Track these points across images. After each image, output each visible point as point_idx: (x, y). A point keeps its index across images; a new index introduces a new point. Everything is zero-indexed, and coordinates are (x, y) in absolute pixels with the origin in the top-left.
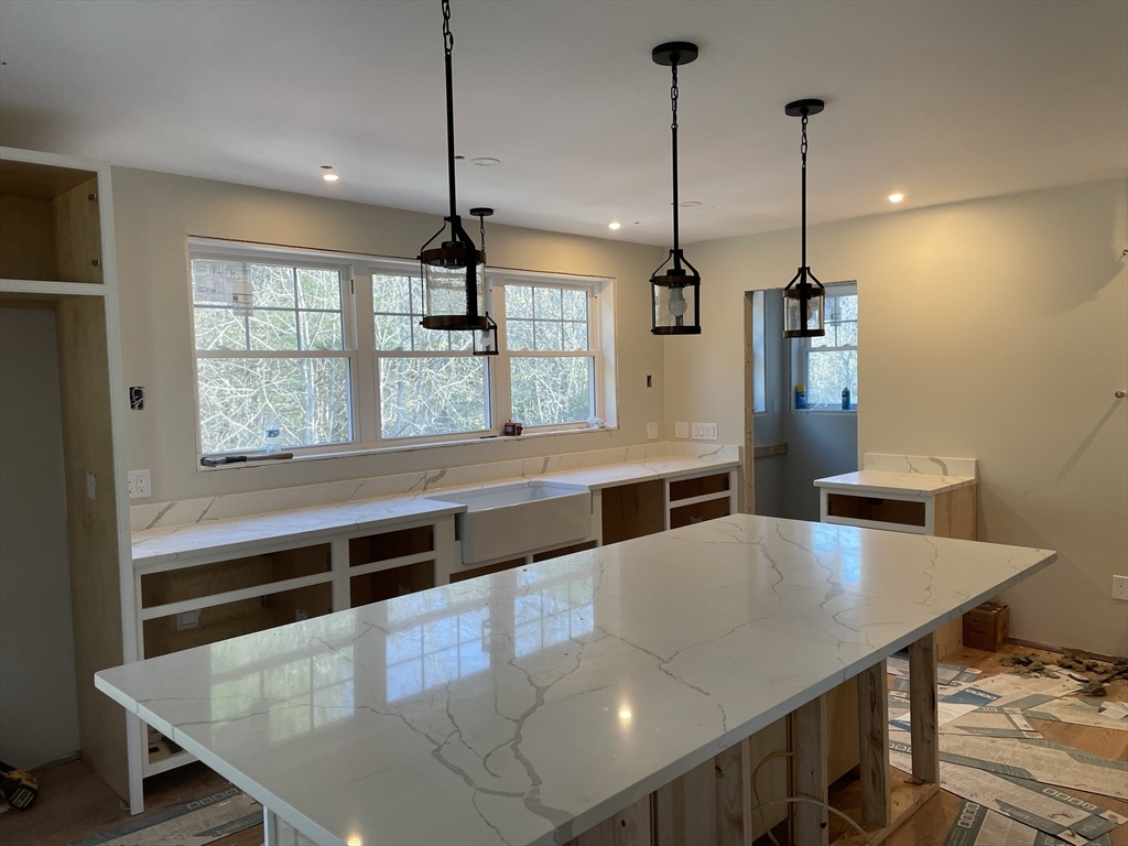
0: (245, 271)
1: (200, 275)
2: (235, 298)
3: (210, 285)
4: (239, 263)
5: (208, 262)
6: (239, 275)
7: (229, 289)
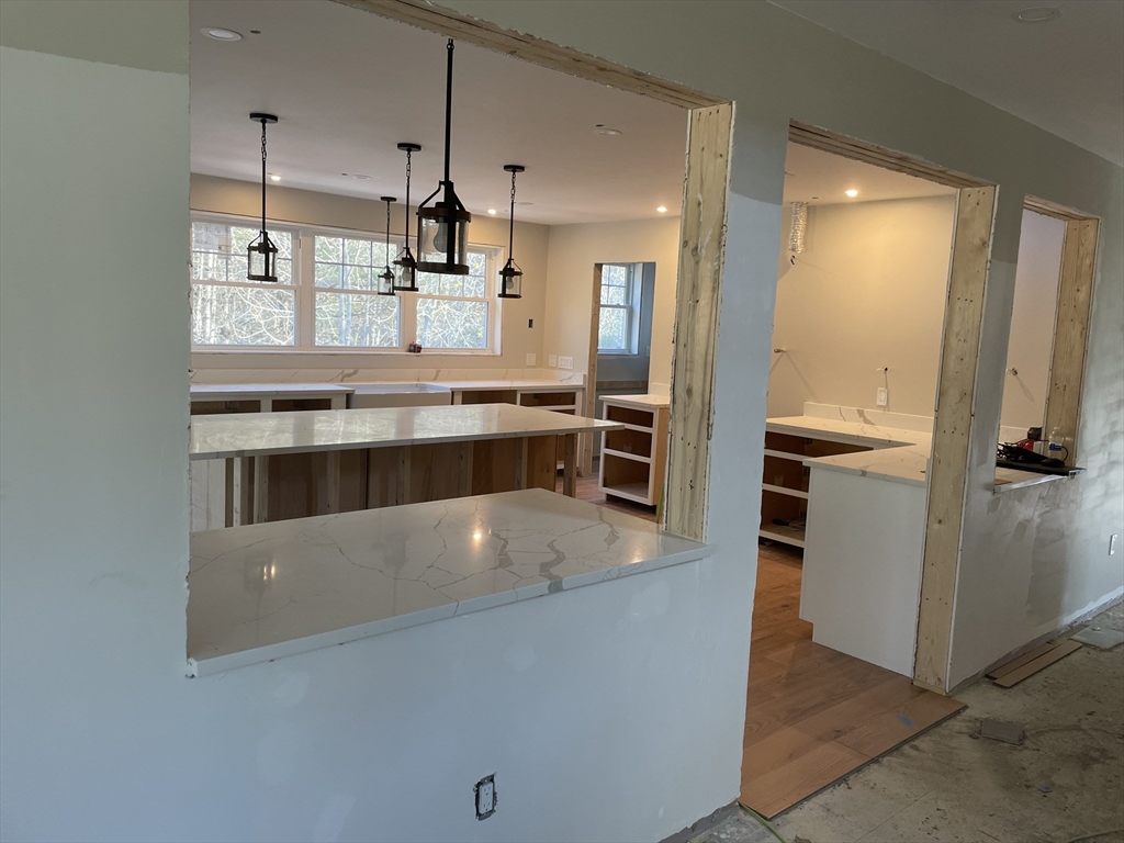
0: (227, 231)
1: (197, 233)
2: (220, 248)
3: (204, 239)
4: (224, 226)
5: (203, 225)
6: (223, 233)
7: (216, 241)
